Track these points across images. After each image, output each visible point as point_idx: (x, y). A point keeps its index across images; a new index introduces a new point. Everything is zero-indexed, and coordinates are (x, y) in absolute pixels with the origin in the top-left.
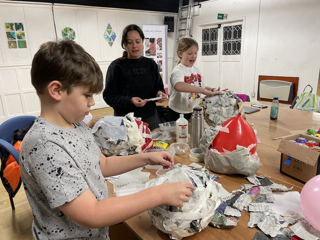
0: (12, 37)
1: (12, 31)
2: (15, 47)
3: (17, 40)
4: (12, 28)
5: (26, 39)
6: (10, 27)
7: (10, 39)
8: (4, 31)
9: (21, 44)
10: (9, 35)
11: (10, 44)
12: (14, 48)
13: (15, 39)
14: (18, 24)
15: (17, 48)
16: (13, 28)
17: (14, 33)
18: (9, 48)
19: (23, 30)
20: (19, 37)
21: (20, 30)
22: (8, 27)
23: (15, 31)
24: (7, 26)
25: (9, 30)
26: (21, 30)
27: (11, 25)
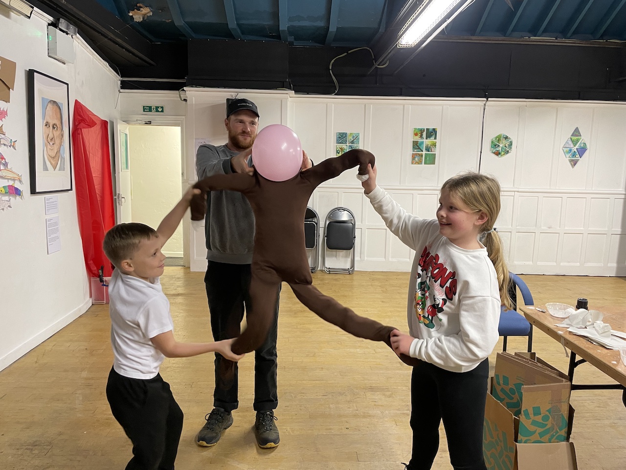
0: (419, 148)
1: (420, 140)
2: (420, 163)
3: (424, 153)
4: (421, 136)
5: (437, 151)
6: (420, 135)
7: (416, 150)
8: (410, 139)
9: (428, 158)
10: (416, 146)
11: (413, 158)
12: (418, 164)
13: (422, 151)
14: (430, 130)
15: (422, 164)
16: (423, 136)
17: (422, 143)
18: (412, 164)
19: (435, 138)
20: (428, 149)
21: (431, 138)
22: (416, 134)
23: (425, 140)
24: (415, 132)
25: (417, 139)
26: (433, 138)
27: (422, 131)
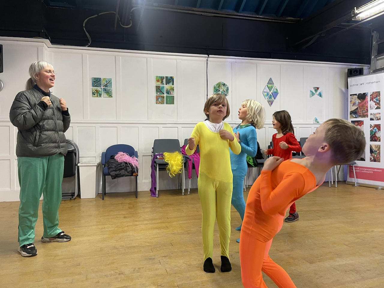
0: (161, 92)
1: (161, 85)
2: (162, 103)
4: (162, 82)
5: (175, 94)
7: (158, 93)
8: (154, 84)
9: (168, 100)
10: (159, 89)
11: (157, 99)
13: (164, 94)
14: (168, 78)
17: (163, 87)
18: (156, 103)
20: (168, 92)
22: (158, 81)
23: (165, 85)
24: (157, 79)
25: (159, 84)
26: (171, 84)
27: (162, 78)
